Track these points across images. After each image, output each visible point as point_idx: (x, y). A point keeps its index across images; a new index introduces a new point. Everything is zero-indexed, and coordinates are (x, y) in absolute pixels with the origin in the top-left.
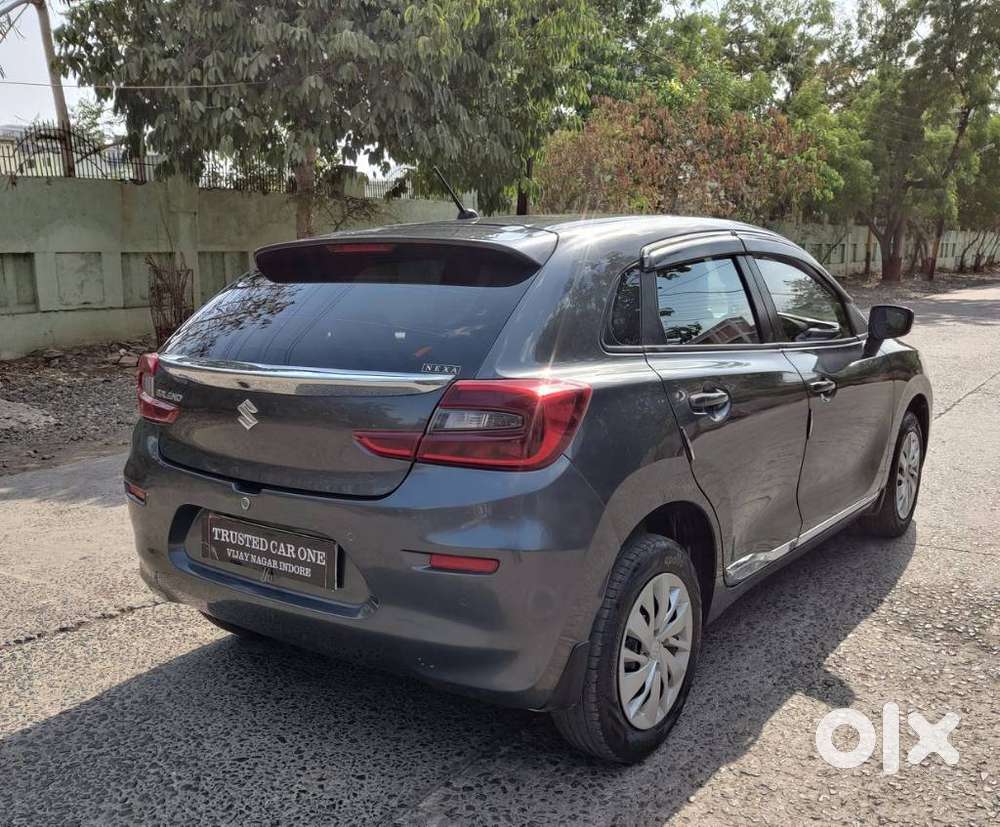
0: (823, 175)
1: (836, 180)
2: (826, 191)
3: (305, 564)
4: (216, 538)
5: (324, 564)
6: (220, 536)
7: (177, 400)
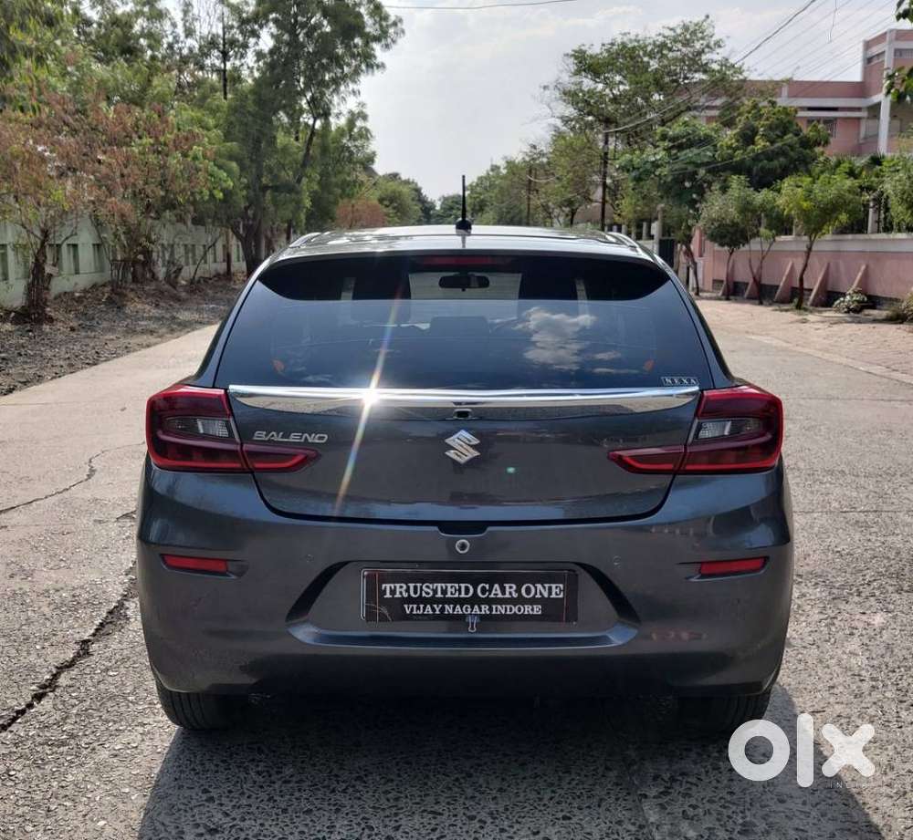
0: (212, 176)
1: (225, 181)
2: (216, 192)
3: (533, 601)
4: (388, 595)
5: (561, 596)
6: (393, 592)
7: (317, 441)
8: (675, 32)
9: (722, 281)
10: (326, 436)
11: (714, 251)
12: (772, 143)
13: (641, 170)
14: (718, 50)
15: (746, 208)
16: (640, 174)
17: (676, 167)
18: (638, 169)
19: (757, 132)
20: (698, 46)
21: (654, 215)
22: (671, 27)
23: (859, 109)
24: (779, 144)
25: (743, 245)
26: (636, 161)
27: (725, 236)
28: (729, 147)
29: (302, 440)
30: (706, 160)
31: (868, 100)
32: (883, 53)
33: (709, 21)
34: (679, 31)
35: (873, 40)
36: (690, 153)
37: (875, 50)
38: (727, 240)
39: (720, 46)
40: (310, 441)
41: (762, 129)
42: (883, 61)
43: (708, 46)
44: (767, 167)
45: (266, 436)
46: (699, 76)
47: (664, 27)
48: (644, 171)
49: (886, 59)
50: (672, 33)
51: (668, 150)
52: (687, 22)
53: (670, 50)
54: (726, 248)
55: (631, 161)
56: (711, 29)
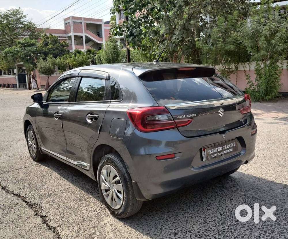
3: (231, 148)
5: (235, 145)
6: (210, 152)
7: (193, 116)
8: (10, 12)
9: (45, 86)
10: (195, 114)
11: (40, 77)
12: (54, 46)
13: (13, 53)
14: (25, 18)
15: (54, 64)
16: (13, 54)
17: (25, 52)
18: (12, 53)
19: (48, 43)
20: (19, 16)
21: (14, 67)
22: (9, 10)
23: (65, 37)
24: (55, 46)
25: (52, 75)
26: (11, 50)
27: (47, 72)
28: (41, 47)
29: (190, 116)
30: (34, 50)
31: (68, 35)
32: (70, 22)
33: (21, 9)
34: (11, 12)
35: (67, 18)
36: (29, 48)
37: (67, 21)
38: (47, 73)
39: (25, 17)
40: (192, 116)
41: (50, 42)
42: (70, 24)
43: (22, 17)
44: (53, 52)
45: (181, 117)
46: (21, 26)
47: (6, 10)
48: (14, 53)
49: (71, 24)
50: (9, 12)
51: (21, 47)
52: (14, 9)
53: (10, 17)
54: (47, 76)
55: (9, 50)
56: (22, 12)
